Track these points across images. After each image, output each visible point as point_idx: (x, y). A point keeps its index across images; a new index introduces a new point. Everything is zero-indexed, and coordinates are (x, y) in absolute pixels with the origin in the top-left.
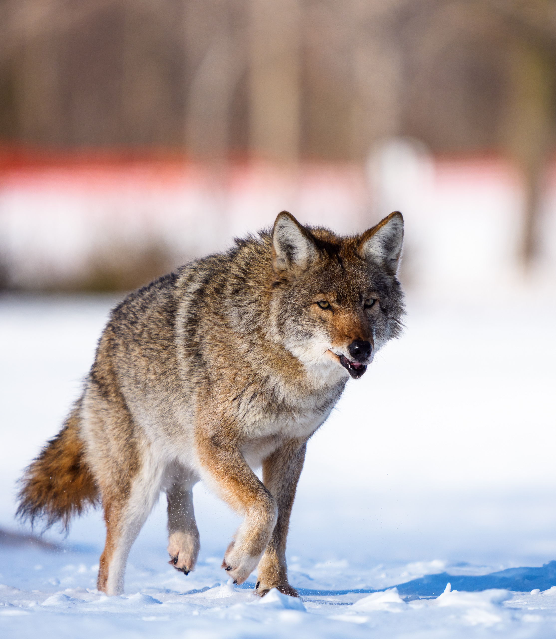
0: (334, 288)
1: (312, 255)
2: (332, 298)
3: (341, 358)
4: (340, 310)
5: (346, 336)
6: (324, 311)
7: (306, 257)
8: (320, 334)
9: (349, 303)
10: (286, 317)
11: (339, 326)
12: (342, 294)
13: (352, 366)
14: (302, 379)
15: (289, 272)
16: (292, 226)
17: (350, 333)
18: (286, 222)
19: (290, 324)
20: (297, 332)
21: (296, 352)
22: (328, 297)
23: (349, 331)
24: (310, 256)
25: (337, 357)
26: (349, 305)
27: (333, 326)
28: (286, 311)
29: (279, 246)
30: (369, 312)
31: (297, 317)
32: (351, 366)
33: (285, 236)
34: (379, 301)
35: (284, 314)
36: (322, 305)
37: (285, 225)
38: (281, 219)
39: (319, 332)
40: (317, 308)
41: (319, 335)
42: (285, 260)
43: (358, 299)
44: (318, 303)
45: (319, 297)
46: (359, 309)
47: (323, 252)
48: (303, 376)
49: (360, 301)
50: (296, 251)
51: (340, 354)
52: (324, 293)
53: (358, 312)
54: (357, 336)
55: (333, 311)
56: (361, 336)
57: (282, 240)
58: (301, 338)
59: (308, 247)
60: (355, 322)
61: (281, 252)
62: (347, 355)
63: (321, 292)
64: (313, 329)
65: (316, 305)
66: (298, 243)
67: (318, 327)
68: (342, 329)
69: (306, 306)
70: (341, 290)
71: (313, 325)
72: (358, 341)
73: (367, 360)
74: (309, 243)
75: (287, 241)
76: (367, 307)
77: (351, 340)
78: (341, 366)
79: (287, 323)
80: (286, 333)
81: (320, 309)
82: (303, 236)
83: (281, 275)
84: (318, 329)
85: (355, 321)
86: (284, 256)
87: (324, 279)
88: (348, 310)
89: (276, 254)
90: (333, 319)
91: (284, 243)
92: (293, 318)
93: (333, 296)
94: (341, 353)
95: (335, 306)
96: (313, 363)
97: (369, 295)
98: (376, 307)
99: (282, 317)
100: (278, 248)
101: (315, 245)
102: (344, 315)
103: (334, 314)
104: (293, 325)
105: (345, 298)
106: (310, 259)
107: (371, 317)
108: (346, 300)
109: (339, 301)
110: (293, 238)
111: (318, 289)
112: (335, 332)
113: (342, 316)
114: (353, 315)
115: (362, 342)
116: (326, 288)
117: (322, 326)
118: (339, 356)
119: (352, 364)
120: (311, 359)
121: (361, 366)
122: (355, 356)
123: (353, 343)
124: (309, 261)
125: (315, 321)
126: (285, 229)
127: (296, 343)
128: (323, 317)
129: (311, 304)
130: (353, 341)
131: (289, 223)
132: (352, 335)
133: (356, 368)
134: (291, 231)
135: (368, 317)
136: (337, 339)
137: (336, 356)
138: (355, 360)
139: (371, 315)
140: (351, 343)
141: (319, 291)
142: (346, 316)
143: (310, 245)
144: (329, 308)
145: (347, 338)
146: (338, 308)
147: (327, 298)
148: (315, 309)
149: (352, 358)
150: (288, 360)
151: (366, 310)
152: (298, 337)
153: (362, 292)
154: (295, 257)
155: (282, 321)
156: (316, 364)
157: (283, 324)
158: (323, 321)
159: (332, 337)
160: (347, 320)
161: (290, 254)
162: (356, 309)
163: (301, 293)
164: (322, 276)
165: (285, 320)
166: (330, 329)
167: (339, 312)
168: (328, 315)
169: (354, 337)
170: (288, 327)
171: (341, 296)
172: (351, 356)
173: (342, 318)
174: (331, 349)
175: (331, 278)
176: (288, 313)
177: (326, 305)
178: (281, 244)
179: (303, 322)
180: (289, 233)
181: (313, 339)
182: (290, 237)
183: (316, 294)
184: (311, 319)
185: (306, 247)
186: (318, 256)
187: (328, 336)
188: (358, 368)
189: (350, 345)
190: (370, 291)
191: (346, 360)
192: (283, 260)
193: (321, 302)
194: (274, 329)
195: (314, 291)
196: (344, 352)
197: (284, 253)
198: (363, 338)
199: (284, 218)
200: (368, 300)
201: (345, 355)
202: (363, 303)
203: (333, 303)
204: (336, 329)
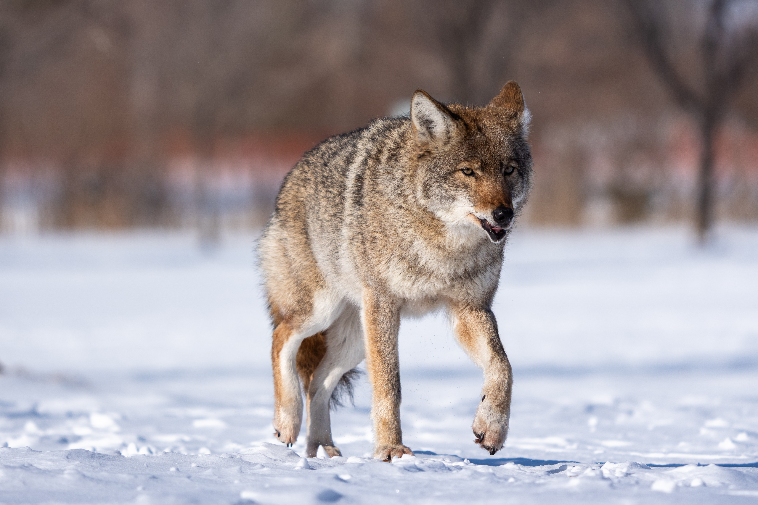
0: (479, 156)
1: (450, 126)
2: (476, 165)
3: (483, 222)
4: (483, 177)
5: (489, 202)
6: (468, 178)
7: (444, 128)
8: (463, 198)
9: (491, 171)
10: (431, 183)
11: (482, 192)
12: (486, 161)
13: (494, 231)
14: (441, 239)
15: (431, 144)
16: (427, 102)
17: (493, 200)
18: (421, 99)
19: (435, 189)
20: (441, 197)
21: (439, 214)
22: (472, 164)
23: (492, 198)
24: (448, 127)
25: (479, 221)
26: (491, 172)
27: (476, 192)
28: (431, 178)
29: (418, 122)
30: (509, 178)
31: (442, 183)
32: (492, 230)
33: (422, 112)
34: (517, 169)
35: (429, 180)
36: (466, 172)
37: (421, 102)
38: (416, 97)
39: (462, 196)
40: (461, 174)
41: (461, 199)
42: (426, 133)
43: (499, 167)
44: (462, 170)
45: (464, 165)
46: (500, 177)
47: (459, 122)
48: (443, 237)
49: (501, 169)
50: (434, 124)
51: (482, 219)
52: (468, 161)
53: (499, 179)
54: (501, 203)
55: (477, 178)
56: (504, 203)
57: (420, 115)
58: (444, 202)
59: (445, 120)
60: (497, 190)
61: (420, 126)
62: (491, 220)
63: (466, 160)
64: (456, 194)
65: (460, 172)
66: (435, 117)
67: (461, 191)
68: (485, 196)
69: (451, 173)
70: (484, 158)
71: (456, 190)
72: (501, 207)
73: (509, 225)
74: (445, 116)
75: (425, 117)
76: (506, 174)
77: (495, 207)
78: (483, 229)
79: (433, 189)
80: (431, 198)
81: (464, 176)
82: (438, 110)
83: (424, 148)
84: (461, 194)
85: (498, 188)
86: (424, 130)
87: (468, 148)
88: (490, 177)
89: (416, 129)
90: (476, 185)
91: (422, 118)
92: (438, 184)
93: (477, 164)
94: (484, 218)
95: (479, 173)
96: (454, 223)
97: (509, 163)
98: (515, 174)
99: (428, 184)
100: (417, 123)
101: (450, 117)
102: (487, 182)
103: (477, 180)
104: (437, 191)
105: (488, 165)
106: (448, 130)
107: (511, 183)
108: (489, 168)
109: (482, 169)
110: (429, 113)
111: (462, 157)
112: (478, 197)
113: (485, 183)
114: (495, 183)
115: (505, 208)
116: (470, 156)
117: (464, 191)
118: (481, 220)
119: (493, 229)
120: (453, 220)
121: (502, 230)
122: (499, 221)
123: (497, 209)
124: (448, 132)
125: (458, 186)
126: (421, 105)
127: (440, 206)
128: (466, 183)
129: (456, 171)
130: (497, 207)
131: (424, 100)
132: (495, 201)
133: (497, 232)
134: (427, 107)
135: (507, 184)
136: (480, 205)
137: (478, 219)
138: (498, 225)
139: (511, 181)
140: (495, 209)
141: (463, 159)
142: (488, 183)
143: (446, 118)
144: (472, 174)
145: (490, 204)
146: (482, 175)
147: (471, 166)
148: (460, 175)
149: (496, 223)
150: (428, 221)
151: (506, 176)
152: (442, 201)
153: (503, 160)
154: (434, 130)
155: (428, 187)
156: (457, 225)
157: (429, 190)
158: (466, 187)
159: (474, 202)
160: (490, 187)
161: (430, 128)
162: (497, 176)
163: (446, 162)
164: (466, 145)
165: (431, 186)
166: (472, 195)
167: (482, 179)
168: (471, 181)
169: (497, 204)
170: (434, 192)
171: (484, 163)
172: (494, 221)
173: (485, 185)
174: (473, 213)
175: (474, 147)
176: (433, 180)
177: (469, 172)
178: (419, 119)
179: (447, 188)
180: (425, 109)
181: (456, 203)
182: (427, 113)
183: (460, 162)
184: (455, 184)
185: (443, 119)
186: (455, 126)
187: (470, 201)
188: (498, 232)
189: (494, 211)
190: (511, 159)
191: (487, 225)
192: (423, 134)
193: (465, 169)
194: (419, 194)
195: (458, 159)
196: (488, 216)
197: (423, 127)
198: (506, 205)
199: (419, 95)
200: (507, 168)
201: (488, 220)
202: (503, 170)
203: (476, 170)
204: (479, 195)
